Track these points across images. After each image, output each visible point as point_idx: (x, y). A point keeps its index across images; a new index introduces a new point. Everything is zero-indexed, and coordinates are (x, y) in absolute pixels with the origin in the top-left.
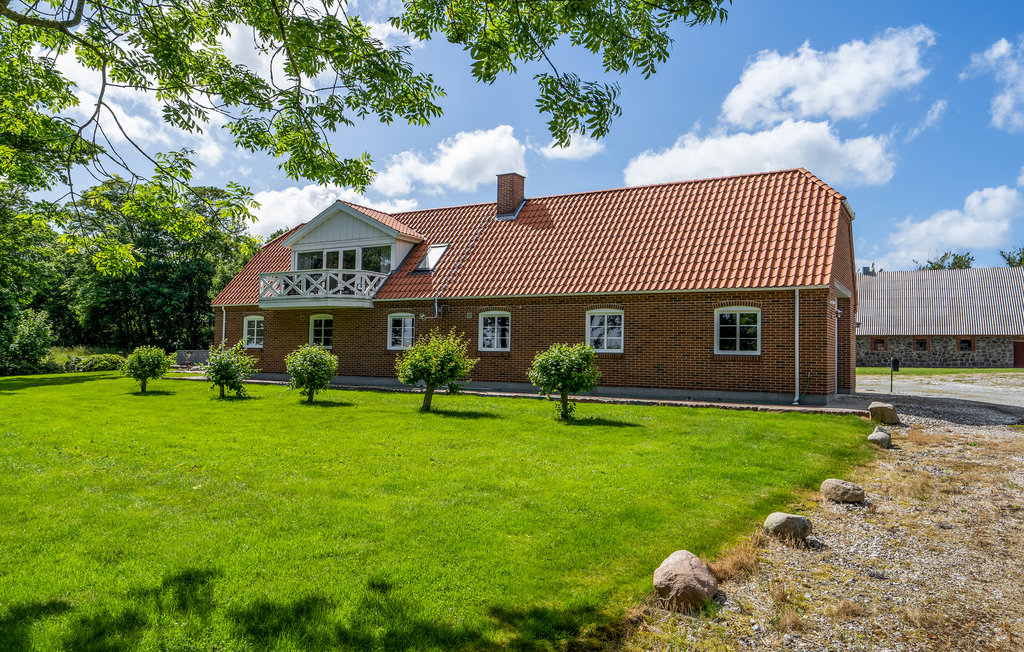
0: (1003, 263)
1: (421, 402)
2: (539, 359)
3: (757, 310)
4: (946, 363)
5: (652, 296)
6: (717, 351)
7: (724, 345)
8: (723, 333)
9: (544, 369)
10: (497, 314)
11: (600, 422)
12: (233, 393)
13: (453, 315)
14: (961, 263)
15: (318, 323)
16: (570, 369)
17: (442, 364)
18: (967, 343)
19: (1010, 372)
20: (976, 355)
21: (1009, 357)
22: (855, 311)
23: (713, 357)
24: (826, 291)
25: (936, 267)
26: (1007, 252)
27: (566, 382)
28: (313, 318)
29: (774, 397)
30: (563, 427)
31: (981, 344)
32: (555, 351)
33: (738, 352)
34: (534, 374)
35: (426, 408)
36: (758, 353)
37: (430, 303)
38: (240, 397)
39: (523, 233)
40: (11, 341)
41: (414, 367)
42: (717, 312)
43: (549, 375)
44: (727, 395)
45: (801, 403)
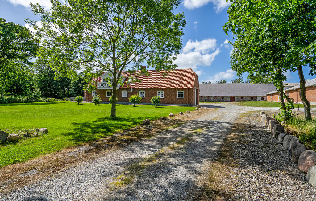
0: (231, 82)
1: (133, 105)
2: (152, 98)
3: (183, 91)
4: (220, 101)
5: (168, 89)
6: (178, 98)
7: (179, 97)
8: (179, 95)
9: (153, 100)
10: (142, 91)
11: (161, 107)
12: (98, 104)
13: (135, 91)
14: (224, 82)
15: (108, 92)
16: (157, 100)
17: (137, 99)
18: (223, 97)
19: (230, 102)
20: (224, 99)
21: (230, 100)
22: (199, 91)
23: (177, 99)
24: (193, 89)
25: (220, 83)
26: (232, 80)
27: (156, 102)
28: (107, 91)
29: (186, 105)
30: (156, 108)
31: (225, 97)
32: (154, 97)
33: (181, 98)
34: (151, 101)
35: (134, 106)
36: (183, 98)
37: (131, 89)
38: (99, 105)
39: (146, 77)
40: (31, 95)
41: (132, 100)
42: (178, 91)
43: (154, 101)
44: (179, 104)
45: (189, 105)
